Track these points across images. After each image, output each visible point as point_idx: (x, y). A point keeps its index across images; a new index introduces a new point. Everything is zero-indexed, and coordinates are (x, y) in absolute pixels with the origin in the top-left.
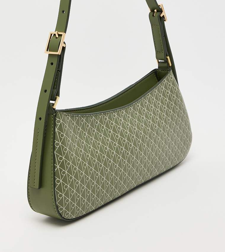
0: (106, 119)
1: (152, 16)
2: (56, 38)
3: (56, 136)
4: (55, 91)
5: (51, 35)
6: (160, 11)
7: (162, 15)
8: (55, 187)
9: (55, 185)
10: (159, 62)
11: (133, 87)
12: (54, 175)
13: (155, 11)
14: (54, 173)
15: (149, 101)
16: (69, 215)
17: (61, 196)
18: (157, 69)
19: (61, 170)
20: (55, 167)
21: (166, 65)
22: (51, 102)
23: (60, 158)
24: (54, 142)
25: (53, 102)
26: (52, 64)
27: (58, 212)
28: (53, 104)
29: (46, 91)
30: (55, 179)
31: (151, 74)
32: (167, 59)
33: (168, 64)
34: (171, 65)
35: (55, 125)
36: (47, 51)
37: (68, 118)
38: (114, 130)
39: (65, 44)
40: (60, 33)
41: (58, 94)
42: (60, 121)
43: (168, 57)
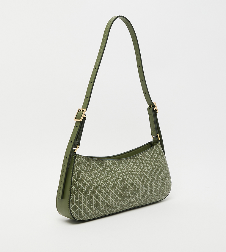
0: (110, 164)
1: (149, 109)
2: (81, 112)
3: (74, 169)
4: (77, 142)
5: (79, 110)
6: (154, 106)
7: (155, 109)
8: (70, 198)
9: (70, 197)
10: (153, 137)
11: (134, 150)
12: (71, 192)
13: (151, 106)
14: (71, 190)
15: (141, 158)
16: (78, 217)
17: (73, 204)
18: (152, 142)
19: (75, 189)
20: (71, 187)
21: (157, 139)
22: (73, 148)
23: (75, 182)
24: (73, 172)
25: (75, 149)
26: (77, 126)
27: (71, 214)
28: (75, 150)
29: (71, 142)
30: (71, 194)
31: (147, 144)
32: (157, 136)
33: (158, 139)
34: (160, 140)
35: (75, 162)
36: (75, 119)
37: (84, 159)
38: (114, 171)
39: (86, 116)
40: (83, 109)
41: (79, 144)
42: (77, 160)
43: (158, 135)
